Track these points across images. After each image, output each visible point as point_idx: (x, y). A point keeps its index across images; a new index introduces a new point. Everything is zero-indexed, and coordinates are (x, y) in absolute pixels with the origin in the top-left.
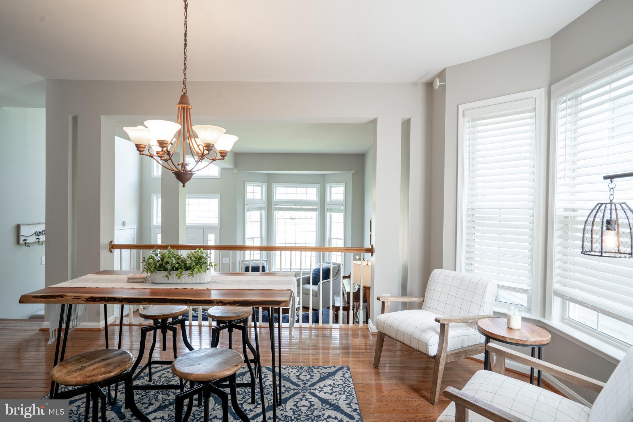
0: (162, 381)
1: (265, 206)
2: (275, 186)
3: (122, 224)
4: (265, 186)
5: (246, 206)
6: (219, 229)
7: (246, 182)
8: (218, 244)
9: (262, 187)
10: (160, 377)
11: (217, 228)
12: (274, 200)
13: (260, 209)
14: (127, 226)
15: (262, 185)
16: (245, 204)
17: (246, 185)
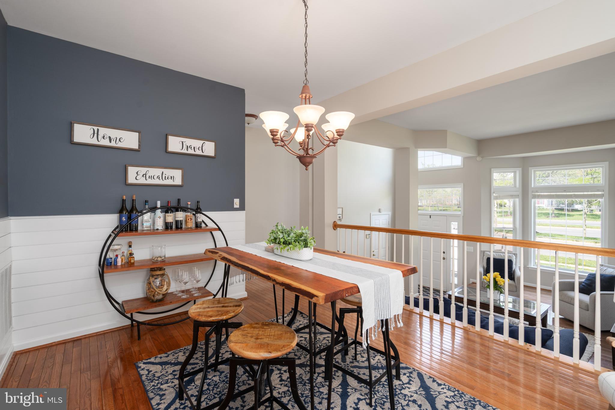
0: (323, 342)
1: (520, 193)
2: (534, 171)
3: (378, 211)
4: (518, 172)
5: (493, 194)
6: (461, 217)
7: (492, 169)
8: (461, 234)
9: (515, 172)
10: (324, 338)
11: (460, 216)
12: (533, 186)
13: (512, 196)
14: (383, 213)
15: (515, 171)
16: (492, 191)
17: (493, 172)
